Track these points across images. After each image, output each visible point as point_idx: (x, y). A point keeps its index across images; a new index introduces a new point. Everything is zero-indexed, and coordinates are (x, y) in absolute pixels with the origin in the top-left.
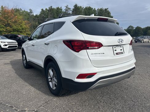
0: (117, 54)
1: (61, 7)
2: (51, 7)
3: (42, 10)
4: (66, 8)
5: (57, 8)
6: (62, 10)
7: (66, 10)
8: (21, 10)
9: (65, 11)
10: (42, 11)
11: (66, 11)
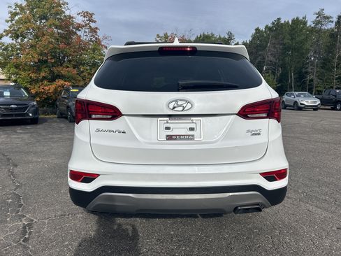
0: (169, 138)
1: (305, 18)
2: (279, 19)
3: (257, 29)
4: (318, 17)
5: (293, 21)
6: (305, 23)
7: (317, 23)
8: (213, 35)
9: (313, 25)
10: (256, 33)
11: (316, 25)
